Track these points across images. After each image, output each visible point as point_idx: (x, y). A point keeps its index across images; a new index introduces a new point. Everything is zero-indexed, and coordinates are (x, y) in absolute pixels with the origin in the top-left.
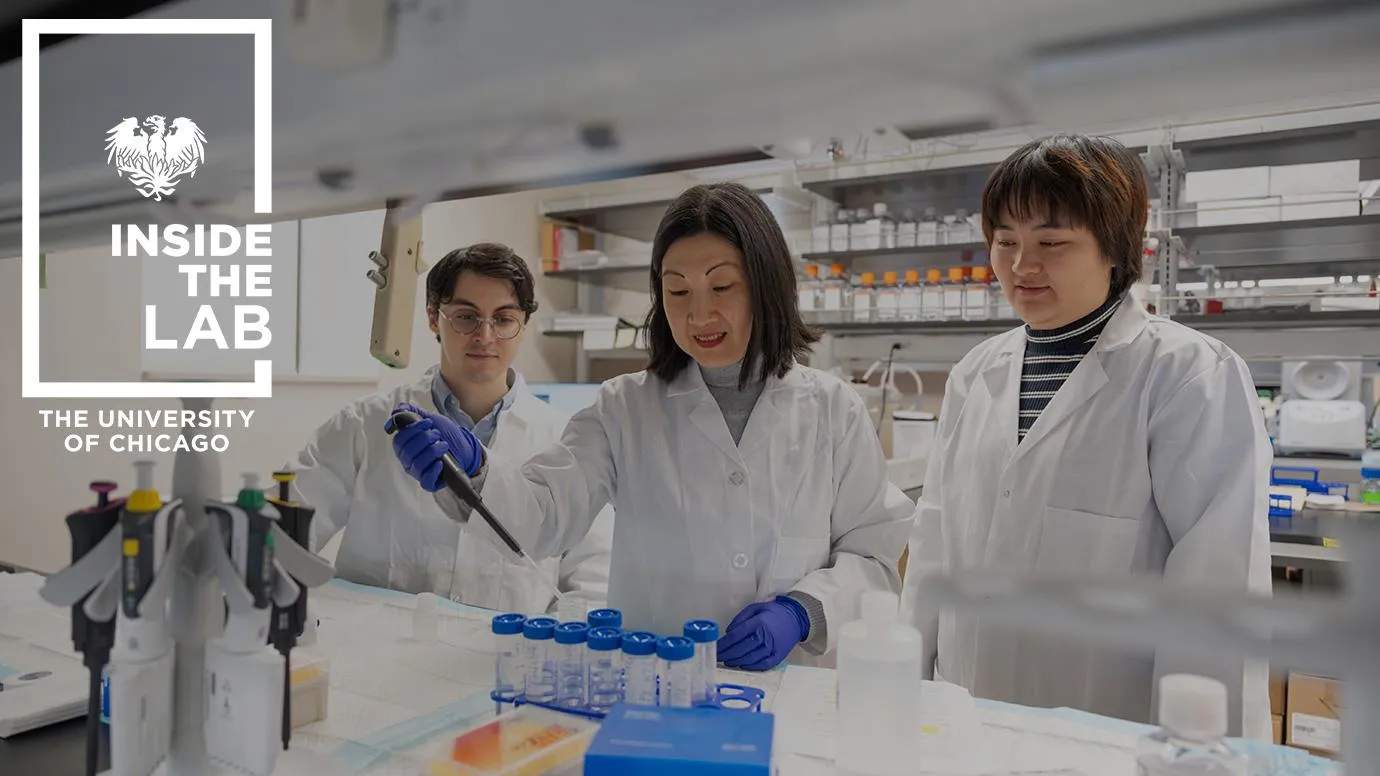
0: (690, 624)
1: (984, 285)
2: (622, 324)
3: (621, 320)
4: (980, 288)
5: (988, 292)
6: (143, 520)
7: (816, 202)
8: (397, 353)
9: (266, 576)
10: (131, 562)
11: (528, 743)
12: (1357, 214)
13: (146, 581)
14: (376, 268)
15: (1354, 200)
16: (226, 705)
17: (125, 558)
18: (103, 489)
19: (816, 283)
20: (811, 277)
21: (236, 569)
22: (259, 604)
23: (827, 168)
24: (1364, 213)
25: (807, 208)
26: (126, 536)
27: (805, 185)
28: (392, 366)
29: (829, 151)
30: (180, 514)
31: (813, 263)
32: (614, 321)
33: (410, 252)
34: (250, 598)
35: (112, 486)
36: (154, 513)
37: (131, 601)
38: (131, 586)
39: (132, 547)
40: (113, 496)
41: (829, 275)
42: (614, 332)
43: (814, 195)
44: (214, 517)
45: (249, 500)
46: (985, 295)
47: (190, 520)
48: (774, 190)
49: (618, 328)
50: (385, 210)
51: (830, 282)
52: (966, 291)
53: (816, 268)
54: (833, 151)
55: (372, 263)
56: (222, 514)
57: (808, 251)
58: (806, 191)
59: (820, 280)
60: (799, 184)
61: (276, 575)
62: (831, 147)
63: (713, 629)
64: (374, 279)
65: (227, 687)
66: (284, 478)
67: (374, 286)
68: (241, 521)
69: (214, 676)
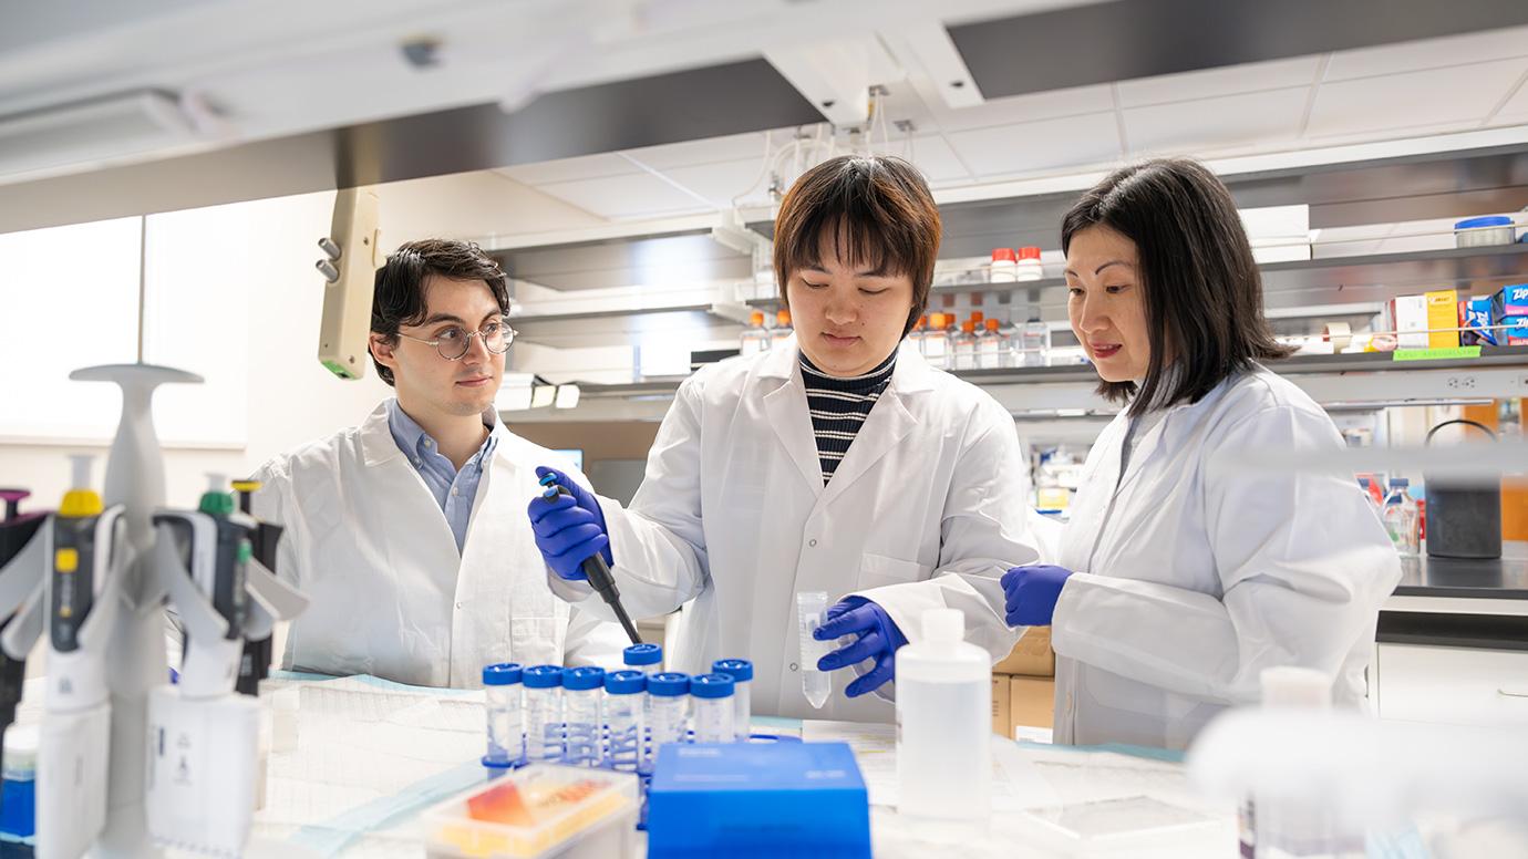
0: (720, 663)
1: (944, 332)
2: (538, 382)
3: (537, 377)
4: (937, 336)
5: (948, 341)
6: (83, 525)
7: (757, 245)
8: (352, 360)
9: (238, 600)
10: (67, 580)
11: (558, 799)
12: (1308, 258)
13: (84, 608)
14: (326, 257)
15: (1305, 244)
16: (183, 765)
17: (58, 576)
18: (12, 497)
19: (762, 332)
20: (756, 325)
21: (200, 589)
22: (231, 635)
23: (770, 207)
24: (1314, 257)
25: (746, 252)
26: (58, 546)
27: (748, 225)
28: (344, 376)
29: (771, 190)
30: (122, 524)
31: (757, 311)
32: (531, 378)
33: (366, 242)
34: (222, 624)
35: (25, 494)
36: (96, 519)
37: (65, 630)
38: (66, 610)
39: (68, 560)
40: (25, 507)
41: (774, 324)
42: (530, 390)
43: (756, 235)
44: (166, 529)
45: (212, 505)
46: (945, 344)
47: (134, 532)
48: (714, 230)
49: (534, 385)
50: (335, 192)
51: (775, 331)
52: (924, 339)
53: (761, 316)
54: (774, 190)
55: (322, 250)
56: (179, 524)
57: (751, 297)
58: (749, 231)
59: (766, 330)
60: (742, 223)
61: (249, 600)
62: (773, 186)
63: (747, 666)
64: (325, 270)
65: (184, 742)
66: (244, 487)
67: (323, 279)
68: (206, 531)
69: (162, 732)
